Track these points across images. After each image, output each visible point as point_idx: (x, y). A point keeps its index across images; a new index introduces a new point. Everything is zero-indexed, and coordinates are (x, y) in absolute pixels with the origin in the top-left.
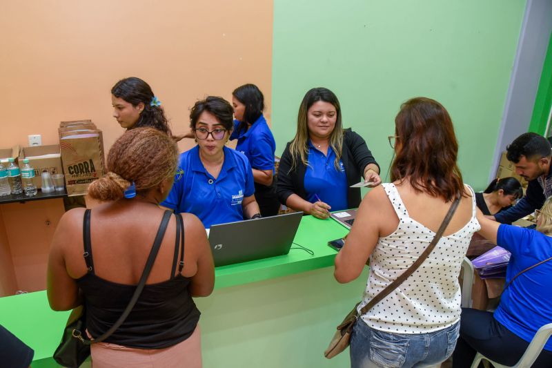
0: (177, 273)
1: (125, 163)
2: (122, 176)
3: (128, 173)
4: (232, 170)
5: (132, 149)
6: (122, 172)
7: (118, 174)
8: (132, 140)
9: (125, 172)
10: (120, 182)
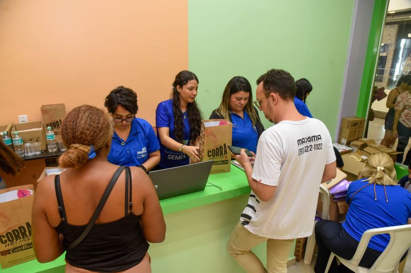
0: (129, 211)
1: (82, 133)
2: (83, 144)
3: (87, 140)
4: (137, 133)
5: (83, 122)
6: (82, 140)
7: (79, 143)
8: (78, 116)
9: (84, 140)
10: (84, 148)
